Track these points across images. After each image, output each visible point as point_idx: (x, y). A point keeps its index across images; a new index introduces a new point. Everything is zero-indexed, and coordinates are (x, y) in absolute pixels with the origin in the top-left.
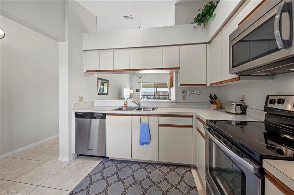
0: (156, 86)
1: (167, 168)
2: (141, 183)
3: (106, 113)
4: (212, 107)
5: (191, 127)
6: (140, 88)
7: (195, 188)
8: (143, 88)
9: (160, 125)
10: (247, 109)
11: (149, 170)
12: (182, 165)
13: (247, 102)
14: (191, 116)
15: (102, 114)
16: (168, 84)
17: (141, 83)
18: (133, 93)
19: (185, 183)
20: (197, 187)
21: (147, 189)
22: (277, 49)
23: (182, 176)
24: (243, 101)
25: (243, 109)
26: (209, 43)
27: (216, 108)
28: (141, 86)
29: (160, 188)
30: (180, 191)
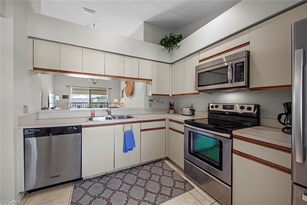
0: (91, 92)
1: (147, 166)
2: (136, 184)
3: (81, 126)
4: (171, 112)
5: (164, 128)
6: (70, 93)
7: (174, 171)
8: (74, 93)
9: (142, 130)
10: (195, 112)
11: (136, 173)
12: (157, 160)
13: (194, 108)
14: (164, 120)
15: (76, 127)
16: (107, 91)
17: (70, 87)
18: (59, 100)
19: (166, 170)
20: (174, 170)
21: (145, 186)
22: (227, 82)
23: (162, 167)
24: (192, 107)
25: (193, 112)
26: (171, 64)
27: (173, 113)
28: (71, 92)
29: (153, 180)
30: (167, 176)
